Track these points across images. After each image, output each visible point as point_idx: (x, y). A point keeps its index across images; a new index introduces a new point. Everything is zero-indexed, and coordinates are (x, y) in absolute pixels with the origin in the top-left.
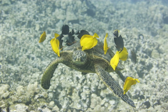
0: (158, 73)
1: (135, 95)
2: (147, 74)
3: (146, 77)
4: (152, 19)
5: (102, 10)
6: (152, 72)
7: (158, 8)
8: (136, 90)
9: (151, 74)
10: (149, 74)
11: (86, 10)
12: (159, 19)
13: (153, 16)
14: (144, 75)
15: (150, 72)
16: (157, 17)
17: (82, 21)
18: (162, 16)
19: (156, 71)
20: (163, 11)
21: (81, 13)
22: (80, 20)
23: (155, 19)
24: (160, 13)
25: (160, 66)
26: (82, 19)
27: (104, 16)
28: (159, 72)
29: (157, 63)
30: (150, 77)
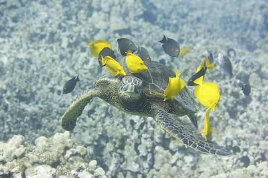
0: (260, 109)
2: (242, 112)
4: (248, 24)
5: (167, 12)
6: (251, 109)
7: (257, 7)
10: (246, 111)
11: (141, 13)
13: (249, 20)
15: (248, 108)
18: (263, 19)
20: (265, 10)
23: (251, 23)
24: (260, 14)
25: (263, 99)
28: (263, 109)
29: (258, 95)
30: (248, 117)
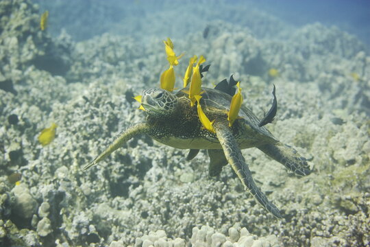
0: (163, 179)
1: (77, 235)
3: (133, 193)
6: (150, 180)
8: (79, 223)
9: (147, 183)
11: (30, 57)
12: (232, 64)
14: (130, 188)
16: (228, 62)
17: (19, 82)
19: (159, 177)
21: (16, 66)
22: (14, 82)
26: (18, 78)
27: (90, 71)
28: (167, 178)
29: (160, 157)
